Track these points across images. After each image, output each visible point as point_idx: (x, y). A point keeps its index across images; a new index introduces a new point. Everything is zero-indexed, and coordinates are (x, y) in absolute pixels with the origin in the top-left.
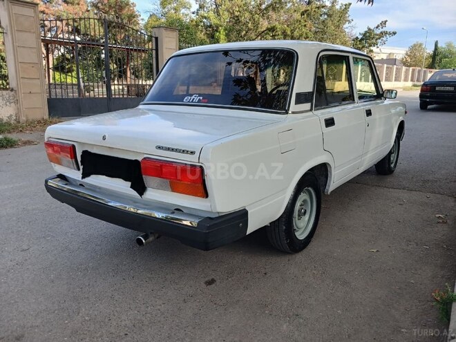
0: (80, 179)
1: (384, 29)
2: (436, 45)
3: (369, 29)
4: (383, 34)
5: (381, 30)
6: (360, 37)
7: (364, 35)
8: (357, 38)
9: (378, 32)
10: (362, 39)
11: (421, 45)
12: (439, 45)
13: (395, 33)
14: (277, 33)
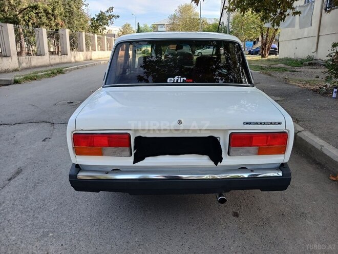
0: (132, 164)
1: (112, 13)
2: (138, 26)
3: (102, 12)
4: (111, 17)
5: (110, 13)
6: (96, 18)
7: (99, 16)
8: (94, 18)
9: (107, 14)
10: (97, 20)
11: (129, 25)
12: (140, 26)
13: (118, 17)
14: (40, 11)
